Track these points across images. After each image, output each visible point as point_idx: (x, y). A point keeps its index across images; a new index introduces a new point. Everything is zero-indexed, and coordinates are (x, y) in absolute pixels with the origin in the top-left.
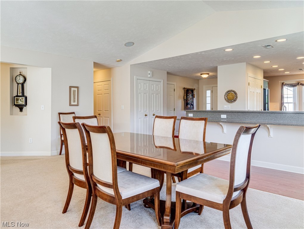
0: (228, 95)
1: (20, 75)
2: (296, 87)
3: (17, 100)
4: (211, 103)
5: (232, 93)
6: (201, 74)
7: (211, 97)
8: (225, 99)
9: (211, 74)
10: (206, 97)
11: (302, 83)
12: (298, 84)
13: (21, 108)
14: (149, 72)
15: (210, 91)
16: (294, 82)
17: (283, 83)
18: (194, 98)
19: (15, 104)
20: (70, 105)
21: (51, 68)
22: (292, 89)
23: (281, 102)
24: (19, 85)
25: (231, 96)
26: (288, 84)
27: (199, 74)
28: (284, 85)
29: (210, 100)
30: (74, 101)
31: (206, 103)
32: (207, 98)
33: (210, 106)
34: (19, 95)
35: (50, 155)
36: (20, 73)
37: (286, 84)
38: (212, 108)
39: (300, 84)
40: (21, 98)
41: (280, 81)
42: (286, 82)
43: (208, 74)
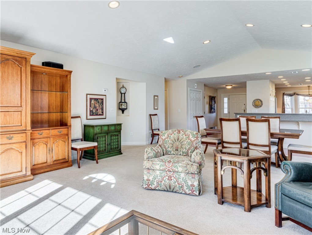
0: (255, 102)
1: (123, 87)
2: (293, 96)
3: (121, 105)
4: (228, 108)
5: (259, 101)
6: (226, 86)
7: (228, 103)
8: (253, 105)
9: (233, 85)
10: (223, 103)
11: (297, 93)
12: (295, 94)
13: (123, 111)
14: (196, 84)
15: (227, 98)
16: (291, 92)
17: (284, 93)
18: (215, 104)
19: (120, 108)
20: (154, 109)
21: (145, 83)
22: (290, 97)
23: (283, 107)
24: (122, 94)
25: (258, 103)
26: (288, 94)
27: (224, 86)
28: (285, 95)
29: (227, 106)
30: (156, 107)
31: (223, 108)
32: (225, 104)
33: (227, 110)
34: (122, 101)
35: (145, 144)
36: (123, 86)
37: (286, 94)
38: (229, 112)
39: (296, 94)
40: (124, 104)
41: (281, 92)
42: (286, 93)
43: (232, 86)
